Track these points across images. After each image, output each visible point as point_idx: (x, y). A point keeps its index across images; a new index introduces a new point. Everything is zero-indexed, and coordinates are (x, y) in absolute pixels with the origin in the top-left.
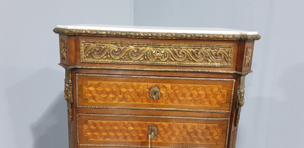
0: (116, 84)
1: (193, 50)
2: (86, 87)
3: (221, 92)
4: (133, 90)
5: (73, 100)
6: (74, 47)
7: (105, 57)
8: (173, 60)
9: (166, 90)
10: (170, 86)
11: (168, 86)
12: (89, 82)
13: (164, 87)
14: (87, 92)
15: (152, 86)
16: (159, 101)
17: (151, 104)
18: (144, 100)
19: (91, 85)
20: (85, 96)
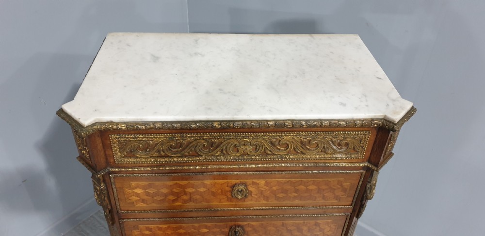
0: (176, 183)
1: (303, 140)
2: (129, 189)
3: (342, 186)
4: (205, 190)
5: (111, 206)
6: (101, 145)
7: (156, 154)
8: (270, 153)
9: (257, 187)
10: (264, 182)
11: (262, 182)
12: (133, 184)
13: (254, 183)
14: (132, 194)
15: (235, 184)
16: (246, 200)
17: (234, 203)
18: (222, 200)
19: (137, 187)
20: (130, 199)
